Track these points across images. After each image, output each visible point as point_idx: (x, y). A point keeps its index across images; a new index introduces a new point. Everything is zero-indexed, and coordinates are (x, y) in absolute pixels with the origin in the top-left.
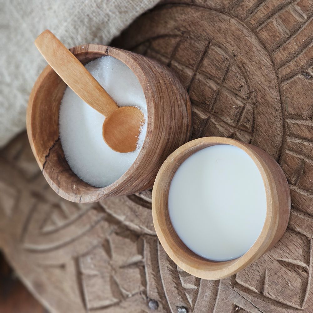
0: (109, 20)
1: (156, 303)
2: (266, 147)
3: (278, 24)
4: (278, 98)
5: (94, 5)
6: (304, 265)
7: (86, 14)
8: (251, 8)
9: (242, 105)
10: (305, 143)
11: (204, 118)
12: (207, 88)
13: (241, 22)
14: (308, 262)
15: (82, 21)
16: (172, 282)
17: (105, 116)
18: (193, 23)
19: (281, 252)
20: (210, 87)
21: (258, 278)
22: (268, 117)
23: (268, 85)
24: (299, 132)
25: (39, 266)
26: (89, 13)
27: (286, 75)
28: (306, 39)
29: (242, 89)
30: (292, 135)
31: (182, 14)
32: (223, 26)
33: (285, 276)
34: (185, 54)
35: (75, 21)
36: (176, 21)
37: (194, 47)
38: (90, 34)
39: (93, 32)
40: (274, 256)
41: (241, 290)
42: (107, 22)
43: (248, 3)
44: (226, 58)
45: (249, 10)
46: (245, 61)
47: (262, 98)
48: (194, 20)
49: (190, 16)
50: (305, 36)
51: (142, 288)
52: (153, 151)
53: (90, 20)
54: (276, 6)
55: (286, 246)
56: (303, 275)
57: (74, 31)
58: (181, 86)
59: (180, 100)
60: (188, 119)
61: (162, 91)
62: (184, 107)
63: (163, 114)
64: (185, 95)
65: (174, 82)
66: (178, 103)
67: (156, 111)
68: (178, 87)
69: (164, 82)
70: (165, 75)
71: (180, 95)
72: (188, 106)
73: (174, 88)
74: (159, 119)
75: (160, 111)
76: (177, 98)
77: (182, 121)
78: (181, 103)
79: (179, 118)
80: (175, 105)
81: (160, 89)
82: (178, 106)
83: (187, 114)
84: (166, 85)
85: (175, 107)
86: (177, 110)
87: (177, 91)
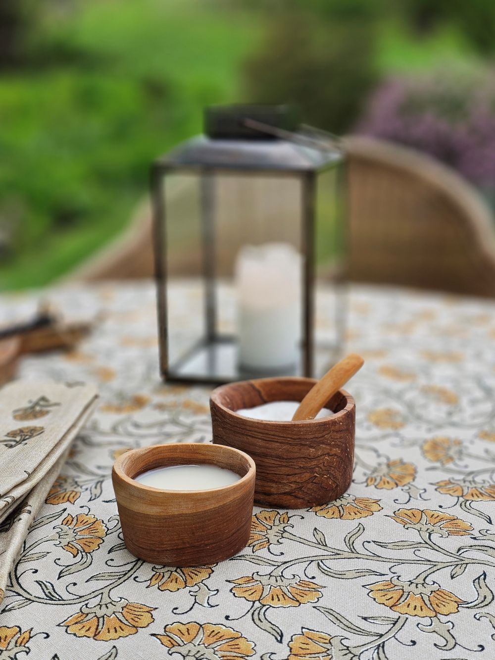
52: (245, 430)
58: (311, 495)
59: (295, 482)
60: (276, 494)
61: (301, 444)
62: (288, 489)
63: (279, 441)
64: (302, 498)
65: (314, 481)
66: (290, 475)
67: (280, 427)
68: (309, 486)
69: (313, 457)
70: (321, 466)
71: (300, 485)
72: (289, 497)
73: (307, 476)
74: (272, 433)
75: (280, 435)
76: (295, 474)
77: (273, 482)
78: (291, 483)
79: (276, 474)
80: (289, 468)
81: (303, 442)
82: (287, 473)
83: (281, 494)
84: (309, 459)
85: (286, 466)
86: (284, 470)
87: (304, 481)
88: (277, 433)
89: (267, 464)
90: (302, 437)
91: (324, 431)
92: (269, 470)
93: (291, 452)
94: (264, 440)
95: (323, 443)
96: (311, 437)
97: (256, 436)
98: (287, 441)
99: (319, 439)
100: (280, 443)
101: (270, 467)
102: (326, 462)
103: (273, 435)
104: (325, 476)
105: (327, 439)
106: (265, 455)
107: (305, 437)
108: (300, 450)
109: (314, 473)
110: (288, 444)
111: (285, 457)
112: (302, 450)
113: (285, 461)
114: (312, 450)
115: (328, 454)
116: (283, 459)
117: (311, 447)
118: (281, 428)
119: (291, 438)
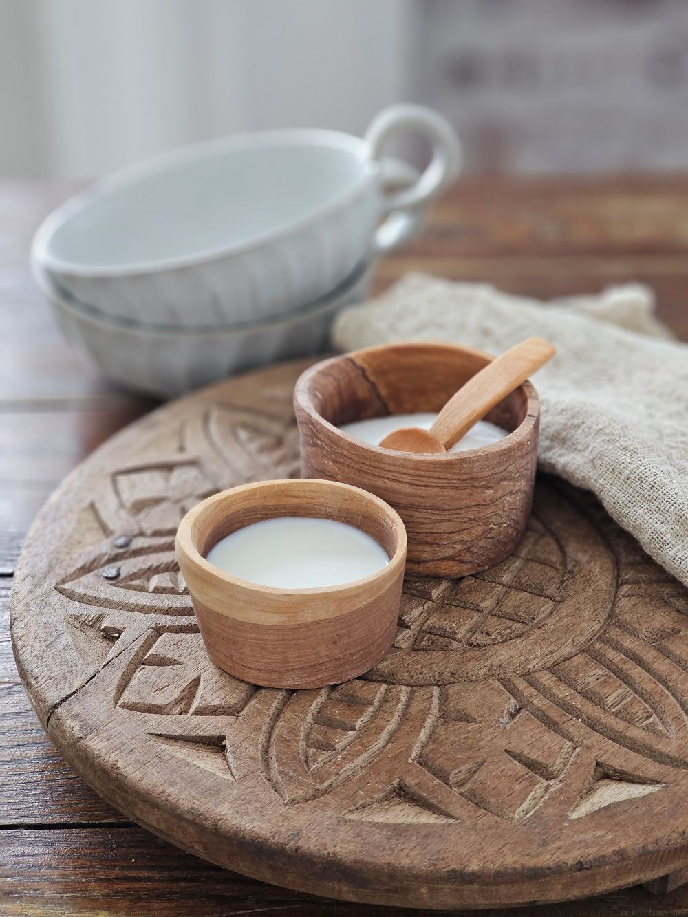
0: (579, 451)
1: (126, 545)
2: (391, 662)
3: (598, 677)
4: (474, 677)
5: (600, 426)
6: (191, 711)
7: (585, 420)
8: (622, 645)
9: (459, 636)
10: (400, 706)
11: (432, 594)
12: (481, 596)
13: (596, 638)
14: (196, 713)
15: (573, 417)
16: (160, 562)
17: (431, 430)
18: (588, 581)
19: (214, 680)
20: (484, 599)
21: (169, 655)
22: (441, 664)
23: (494, 663)
24: (418, 699)
25: (183, 426)
26: (588, 423)
27: (513, 684)
28: (577, 706)
29: (485, 635)
30: (412, 693)
31: (601, 568)
32: (587, 614)
33: (173, 686)
34: (536, 572)
35: (572, 409)
36: (589, 562)
37: (549, 582)
38: (555, 431)
39: (559, 434)
40: (207, 673)
41: (147, 638)
42: (576, 449)
43: (629, 641)
44: (534, 619)
45: (617, 643)
46: (532, 638)
47: (472, 657)
48: (593, 582)
49: (598, 577)
50: (582, 705)
51: (149, 532)
52: (379, 470)
53: (578, 426)
54: (629, 672)
55: (224, 686)
56: (174, 709)
57: (559, 411)
58: (484, 555)
59: (460, 541)
60: (430, 561)
61: (474, 487)
62: (449, 552)
63: (439, 485)
64: (470, 562)
65: (489, 535)
66: (455, 533)
67: (442, 464)
68: (482, 543)
69: (489, 502)
70: (500, 512)
71: (469, 545)
72: (450, 563)
73: (479, 530)
74: (429, 474)
75: (441, 477)
76: (463, 530)
77: (427, 543)
78: (455, 543)
79: (432, 533)
80: (453, 523)
81: (477, 484)
82: (450, 531)
83: (438, 560)
84: (484, 505)
85: (448, 521)
86: (444, 527)
87: (475, 537)
88: (436, 475)
89: (418, 520)
90: (475, 476)
91: (507, 461)
92: (420, 528)
93: (457, 499)
94: (413, 484)
95: (504, 479)
96: (489, 473)
97: (401, 480)
98: (451, 485)
99: (500, 475)
100: (442, 488)
101: (421, 523)
102: (506, 505)
103: (430, 477)
104: (505, 525)
105: (511, 472)
106: (416, 507)
107: (480, 475)
108: (471, 494)
109: (490, 524)
110: (452, 488)
111: (447, 508)
112: (475, 495)
113: (447, 513)
114: (489, 492)
115: (511, 493)
116: (444, 510)
117: (488, 488)
118: (443, 466)
119: (459, 480)
